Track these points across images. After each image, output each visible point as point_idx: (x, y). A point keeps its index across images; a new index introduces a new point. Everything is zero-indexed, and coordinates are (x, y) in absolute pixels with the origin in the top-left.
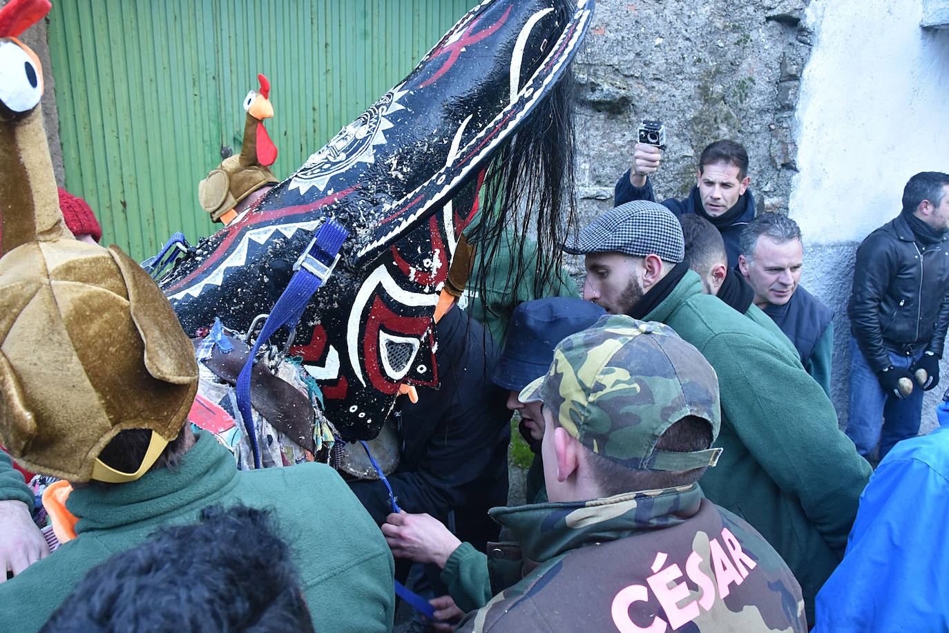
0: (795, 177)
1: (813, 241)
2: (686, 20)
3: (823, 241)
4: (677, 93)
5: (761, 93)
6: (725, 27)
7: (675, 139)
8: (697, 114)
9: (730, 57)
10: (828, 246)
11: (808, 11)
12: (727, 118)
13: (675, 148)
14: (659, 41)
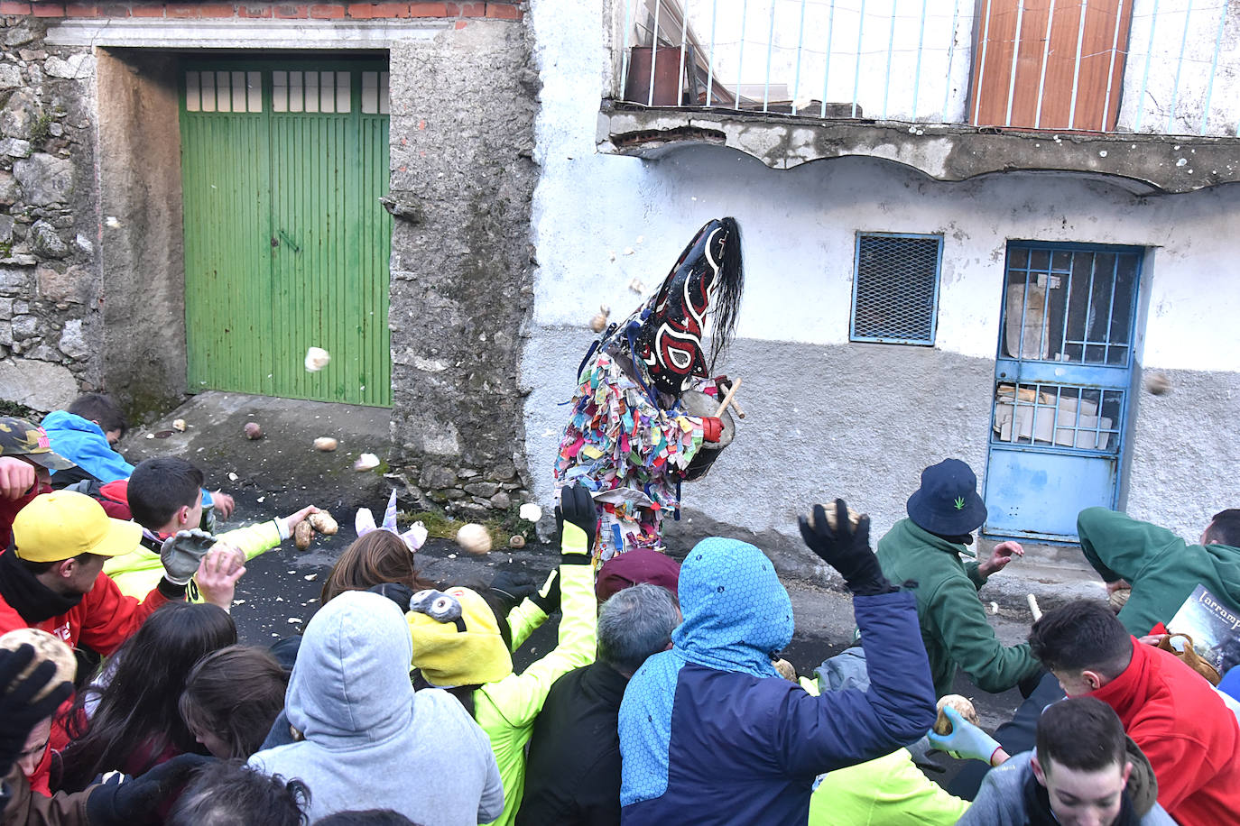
0: (536, 271)
1: (564, 321)
2: (459, 160)
3: (573, 323)
4: (456, 209)
5: (515, 209)
6: (486, 163)
7: (457, 241)
8: (469, 224)
9: (491, 184)
10: (580, 328)
11: (534, 150)
12: (492, 226)
13: (457, 248)
14: (441, 174)
